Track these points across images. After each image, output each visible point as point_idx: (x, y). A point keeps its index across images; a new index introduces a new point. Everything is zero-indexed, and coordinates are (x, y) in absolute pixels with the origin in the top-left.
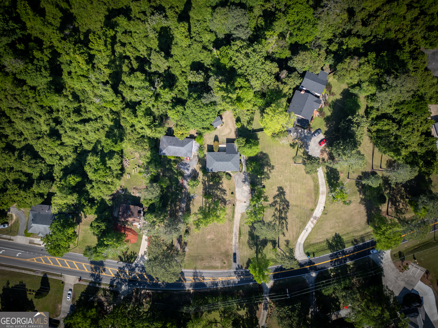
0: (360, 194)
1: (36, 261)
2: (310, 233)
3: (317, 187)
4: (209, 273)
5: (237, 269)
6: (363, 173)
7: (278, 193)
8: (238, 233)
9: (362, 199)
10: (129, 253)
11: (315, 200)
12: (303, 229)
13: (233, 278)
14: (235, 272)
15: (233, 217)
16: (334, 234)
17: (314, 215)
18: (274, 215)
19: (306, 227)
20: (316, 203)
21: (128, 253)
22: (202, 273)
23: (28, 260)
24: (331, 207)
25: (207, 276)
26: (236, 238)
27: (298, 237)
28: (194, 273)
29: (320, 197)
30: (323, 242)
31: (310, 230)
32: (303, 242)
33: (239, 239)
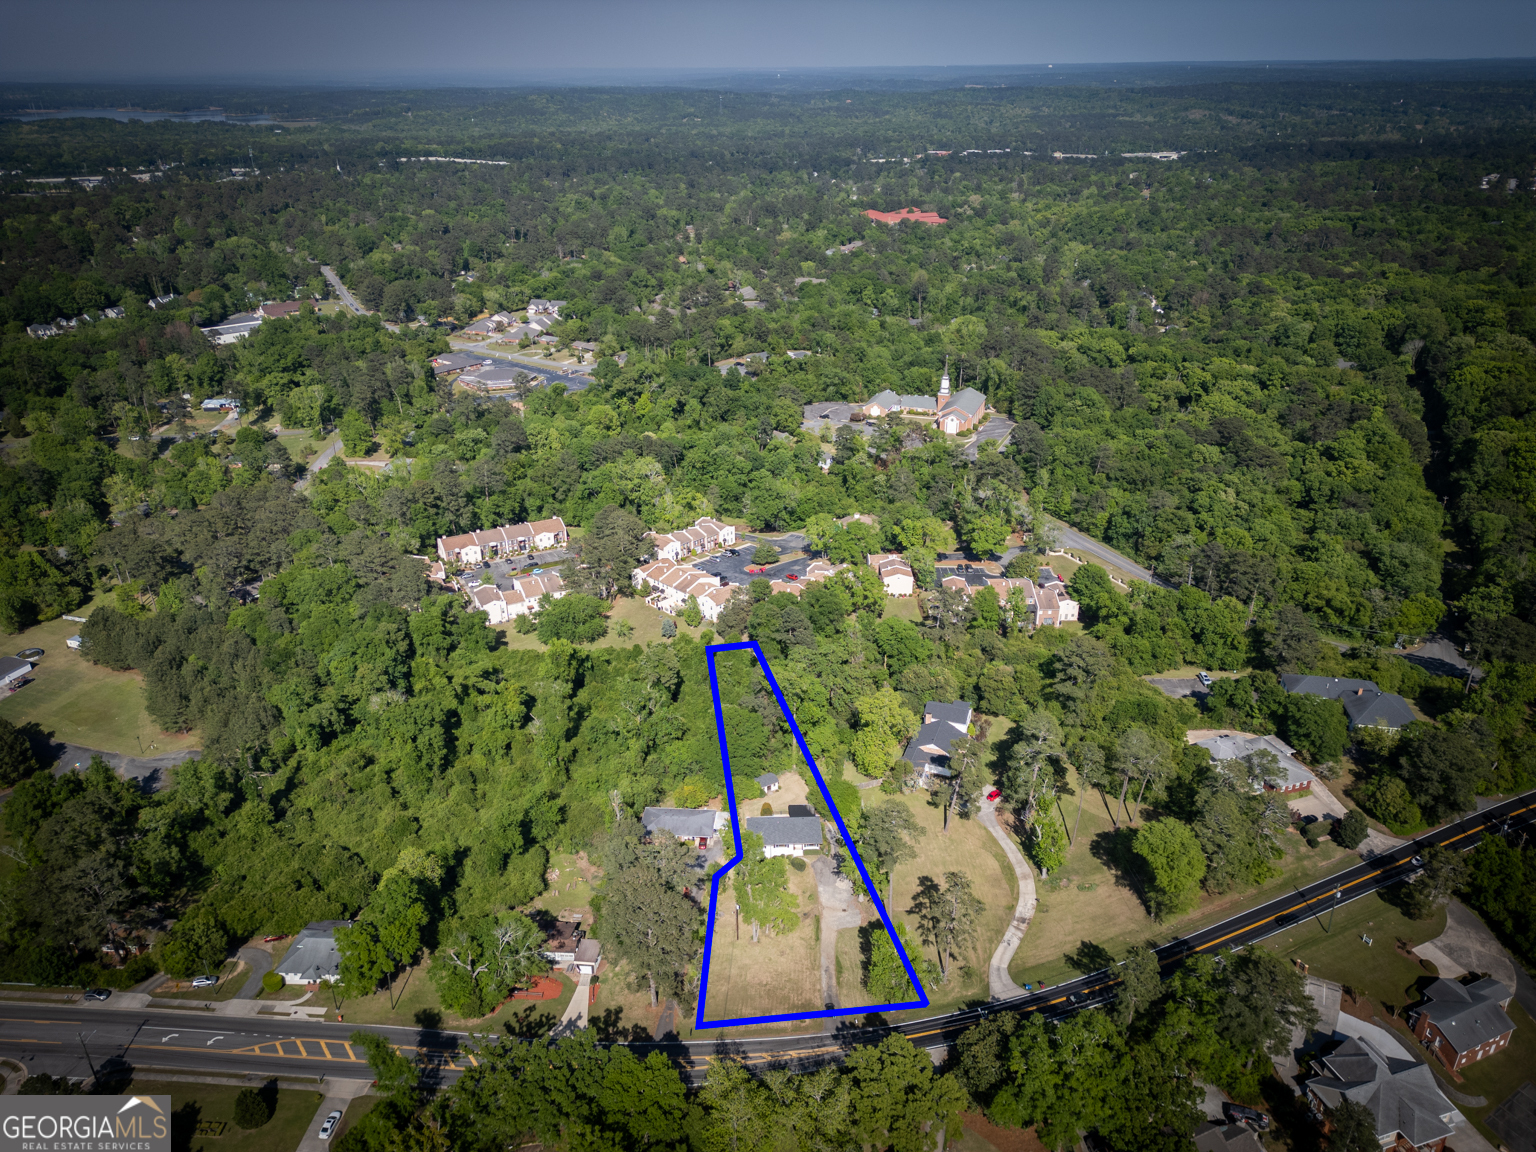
0: (1110, 868)
1: (257, 1052)
2: (1020, 947)
3: (1008, 869)
4: (761, 1043)
5: (838, 1029)
6: (1098, 835)
7: (920, 889)
8: (832, 968)
9: (1117, 876)
10: (534, 1016)
11: (1012, 891)
12: (999, 942)
13: (830, 1049)
14: (835, 1037)
15: (818, 939)
16: (1079, 944)
17: (1017, 915)
18: (921, 926)
19: (1006, 938)
20: (1015, 895)
21: (531, 1019)
22: (741, 1044)
23: (235, 1051)
24: (1054, 898)
25: (755, 1051)
26: (830, 978)
27: (990, 957)
28: (718, 1045)
29: (1022, 884)
30: (1059, 959)
31: (1015, 943)
32: (1005, 965)
33: (838, 978)
